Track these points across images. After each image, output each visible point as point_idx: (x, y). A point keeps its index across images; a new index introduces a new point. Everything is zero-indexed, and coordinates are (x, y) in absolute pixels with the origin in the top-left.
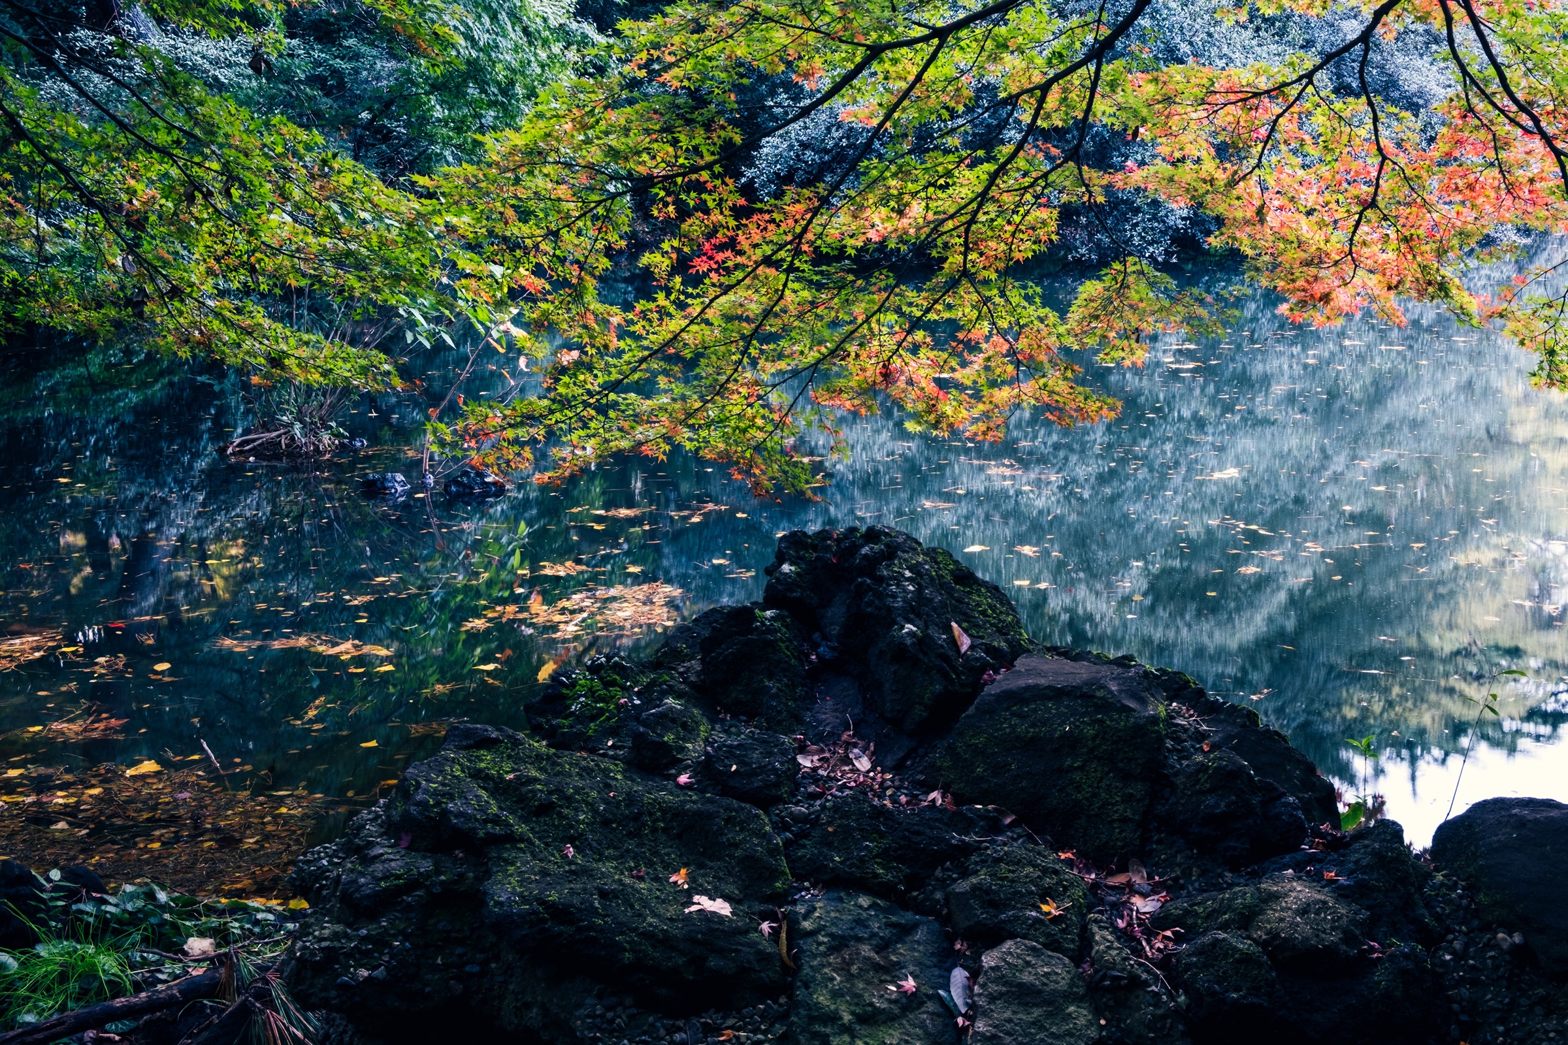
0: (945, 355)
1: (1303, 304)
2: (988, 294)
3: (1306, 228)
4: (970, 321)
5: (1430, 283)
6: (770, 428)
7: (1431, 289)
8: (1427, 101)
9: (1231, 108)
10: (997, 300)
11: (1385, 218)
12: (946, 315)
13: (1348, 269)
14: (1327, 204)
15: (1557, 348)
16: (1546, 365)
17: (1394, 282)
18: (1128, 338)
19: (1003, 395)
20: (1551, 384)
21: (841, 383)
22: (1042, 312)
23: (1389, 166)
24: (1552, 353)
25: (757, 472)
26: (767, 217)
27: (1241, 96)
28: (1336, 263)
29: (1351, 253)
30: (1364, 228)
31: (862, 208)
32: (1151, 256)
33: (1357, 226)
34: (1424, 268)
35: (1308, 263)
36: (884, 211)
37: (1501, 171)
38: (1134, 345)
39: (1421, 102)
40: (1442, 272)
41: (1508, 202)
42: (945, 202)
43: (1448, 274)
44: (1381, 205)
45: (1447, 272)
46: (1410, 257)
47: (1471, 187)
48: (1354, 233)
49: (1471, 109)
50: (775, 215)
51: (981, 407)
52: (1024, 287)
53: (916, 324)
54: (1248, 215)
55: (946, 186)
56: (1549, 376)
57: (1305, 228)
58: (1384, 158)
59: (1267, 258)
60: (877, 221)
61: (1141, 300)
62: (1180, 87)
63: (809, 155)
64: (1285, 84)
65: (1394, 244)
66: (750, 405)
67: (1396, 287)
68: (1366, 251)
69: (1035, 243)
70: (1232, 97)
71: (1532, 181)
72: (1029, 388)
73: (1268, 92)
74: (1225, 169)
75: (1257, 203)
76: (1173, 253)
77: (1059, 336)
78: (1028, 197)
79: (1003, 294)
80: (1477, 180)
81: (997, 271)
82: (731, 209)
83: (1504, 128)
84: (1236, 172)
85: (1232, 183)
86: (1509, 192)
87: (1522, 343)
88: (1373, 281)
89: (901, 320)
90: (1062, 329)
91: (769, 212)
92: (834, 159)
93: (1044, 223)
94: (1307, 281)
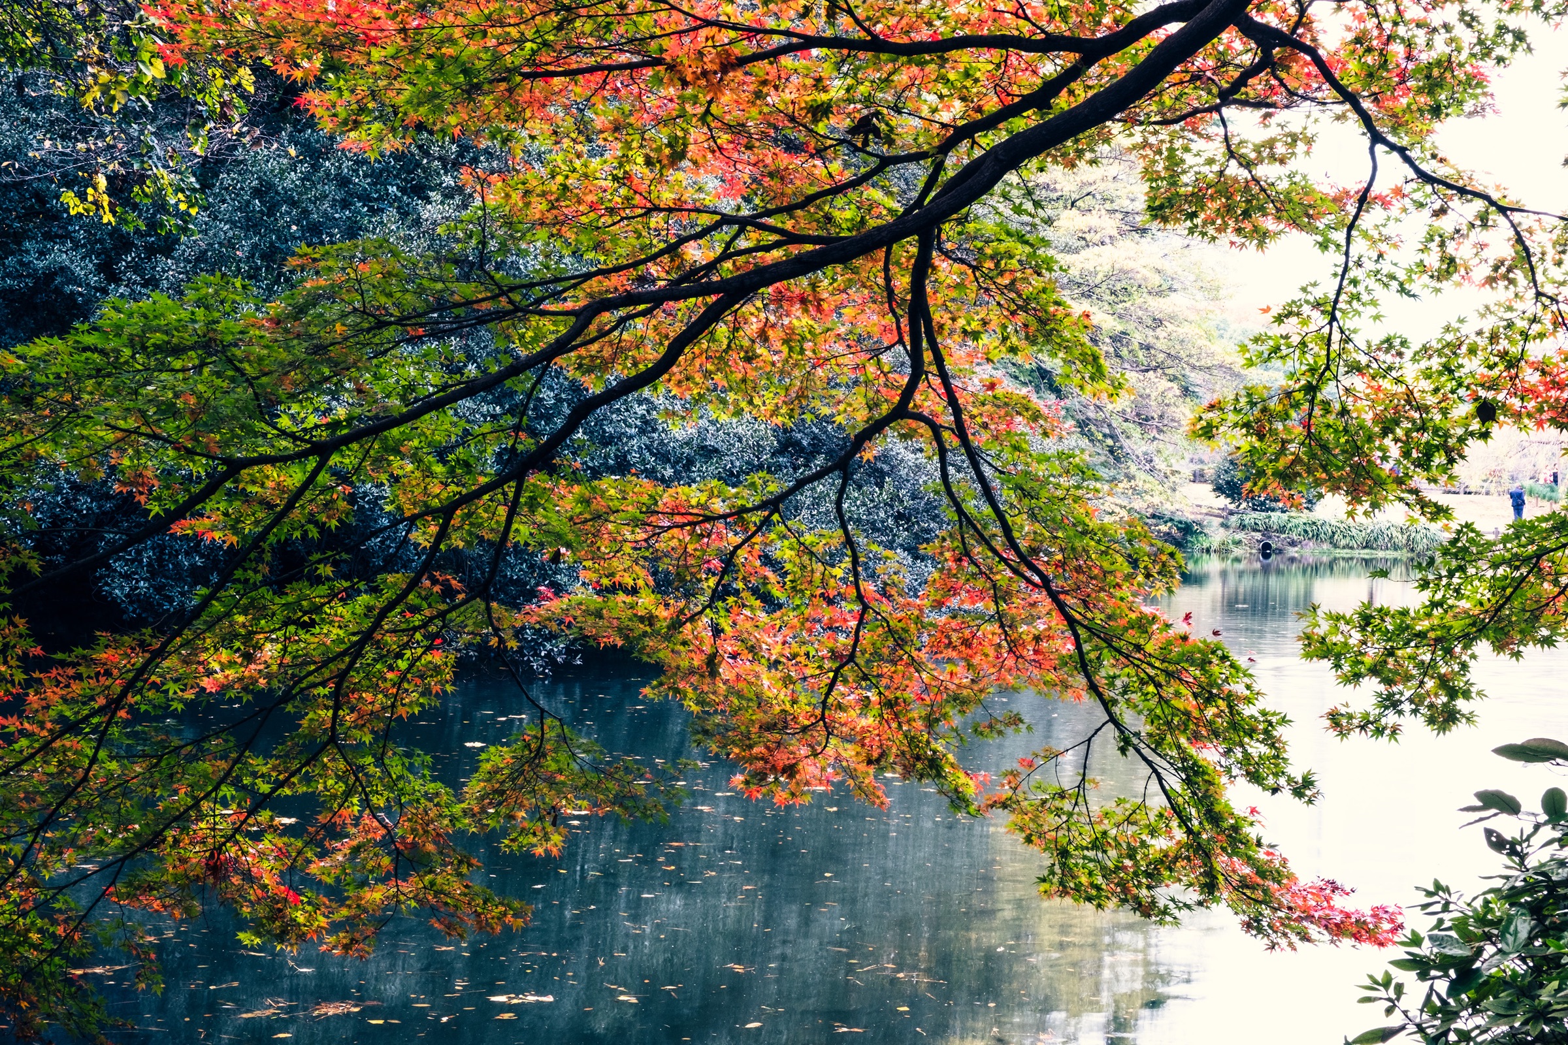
0: (300, 844)
1: (761, 777)
2: (361, 761)
3: (769, 683)
4: (334, 797)
5: (918, 758)
6: (48, 945)
7: (919, 766)
8: (893, 467)
9: (675, 531)
10: (372, 769)
11: (865, 677)
12: (302, 789)
13: (819, 734)
14: (795, 656)
15: (1071, 848)
16: (1057, 869)
17: (875, 755)
18: (541, 819)
19: (375, 895)
20: (1064, 892)
21: (152, 876)
22: (432, 787)
23: (870, 615)
24: (1064, 853)
25: (24, 1004)
26: (71, 671)
27: (690, 518)
28: (805, 729)
29: (823, 718)
30: (840, 688)
31: (195, 651)
32: (548, 655)
33: (831, 686)
34: (912, 740)
35: (769, 727)
36: (225, 655)
37: (1002, 626)
38: (550, 829)
39: (886, 468)
40: (934, 745)
41: (1010, 662)
42: (310, 642)
43: (940, 749)
44: (861, 661)
45: (939, 746)
46: (894, 725)
47: (967, 643)
48: (828, 694)
49: (967, 553)
50: (82, 669)
51: (345, 912)
52: (409, 755)
53: (260, 802)
54: (696, 663)
55: (313, 623)
56: (1061, 883)
57: (766, 682)
58: (866, 608)
59: (718, 719)
60: (216, 666)
61: (560, 771)
62: (615, 504)
63: (84, 502)
64: (744, 510)
65: (875, 710)
66: (24, 914)
67: (878, 761)
68: (842, 716)
69: (422, 694)
70: (678, 519)
71: (1037, 639)
72: (410, 886)
73: (724, 517)
74: (667, 605)
75: (707, 648)
76: (577, 652)
77: (453, 819)
78: (418, 636)
79: (380, 761)
80: (974, 636)
81: (372, 732)
82: (19, 659)
83: (1004, 575)
84: (681, 611)
85: (676, 625)
86: (1010, 651)
87: (1029, 840)
88: (849, 751)
89: (241, 794)
90: (457, 809)
91: (74, 665)
92: (118, 508)
93: (437, 670)
94: (768, 748)
